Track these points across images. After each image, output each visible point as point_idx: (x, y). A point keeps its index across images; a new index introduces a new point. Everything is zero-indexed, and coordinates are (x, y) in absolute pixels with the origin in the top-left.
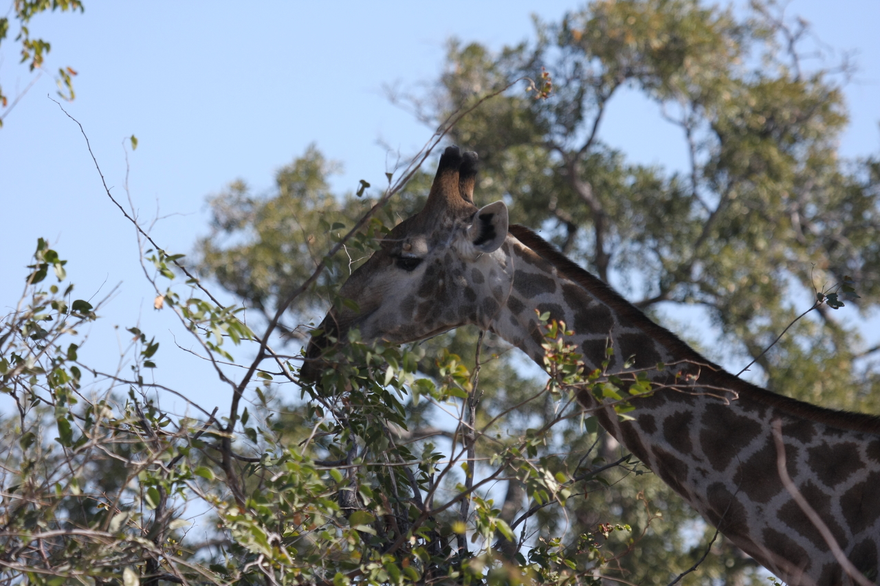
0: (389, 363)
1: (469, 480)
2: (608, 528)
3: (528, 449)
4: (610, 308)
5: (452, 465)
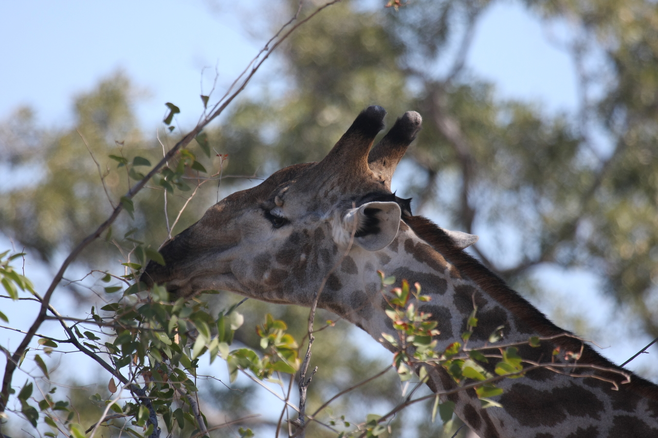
0: (199, 331)
4: (507, 311)
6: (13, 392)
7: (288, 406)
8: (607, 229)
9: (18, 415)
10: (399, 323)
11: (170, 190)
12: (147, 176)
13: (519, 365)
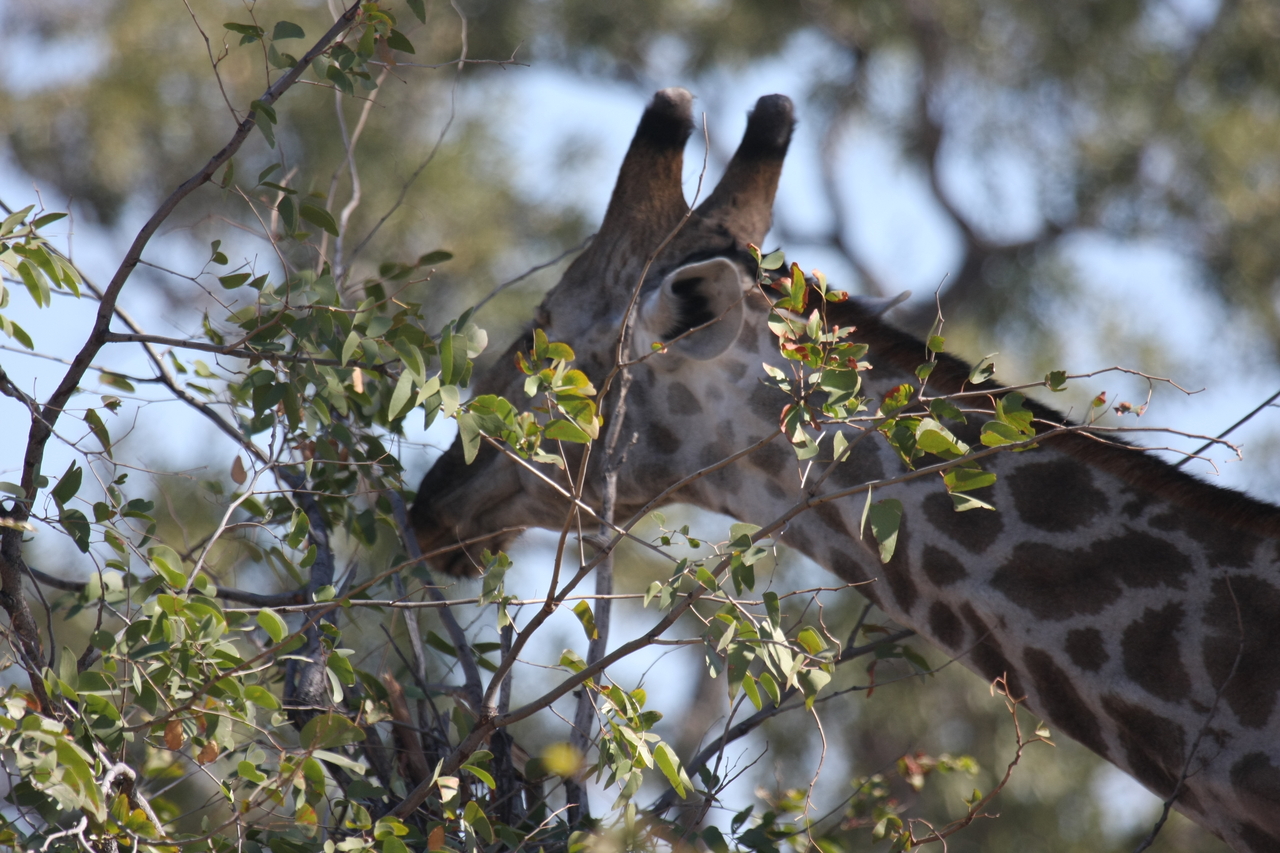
0: (404, 362)
2: (921, 766)
3: (735, 574)
5: (554, 607)
6: (44, 482)
8: (1205, 167)
9: (54, 527)
10: (792, 347)
11: (347, 86)
12: (301, 61)
13: (1029, 426)
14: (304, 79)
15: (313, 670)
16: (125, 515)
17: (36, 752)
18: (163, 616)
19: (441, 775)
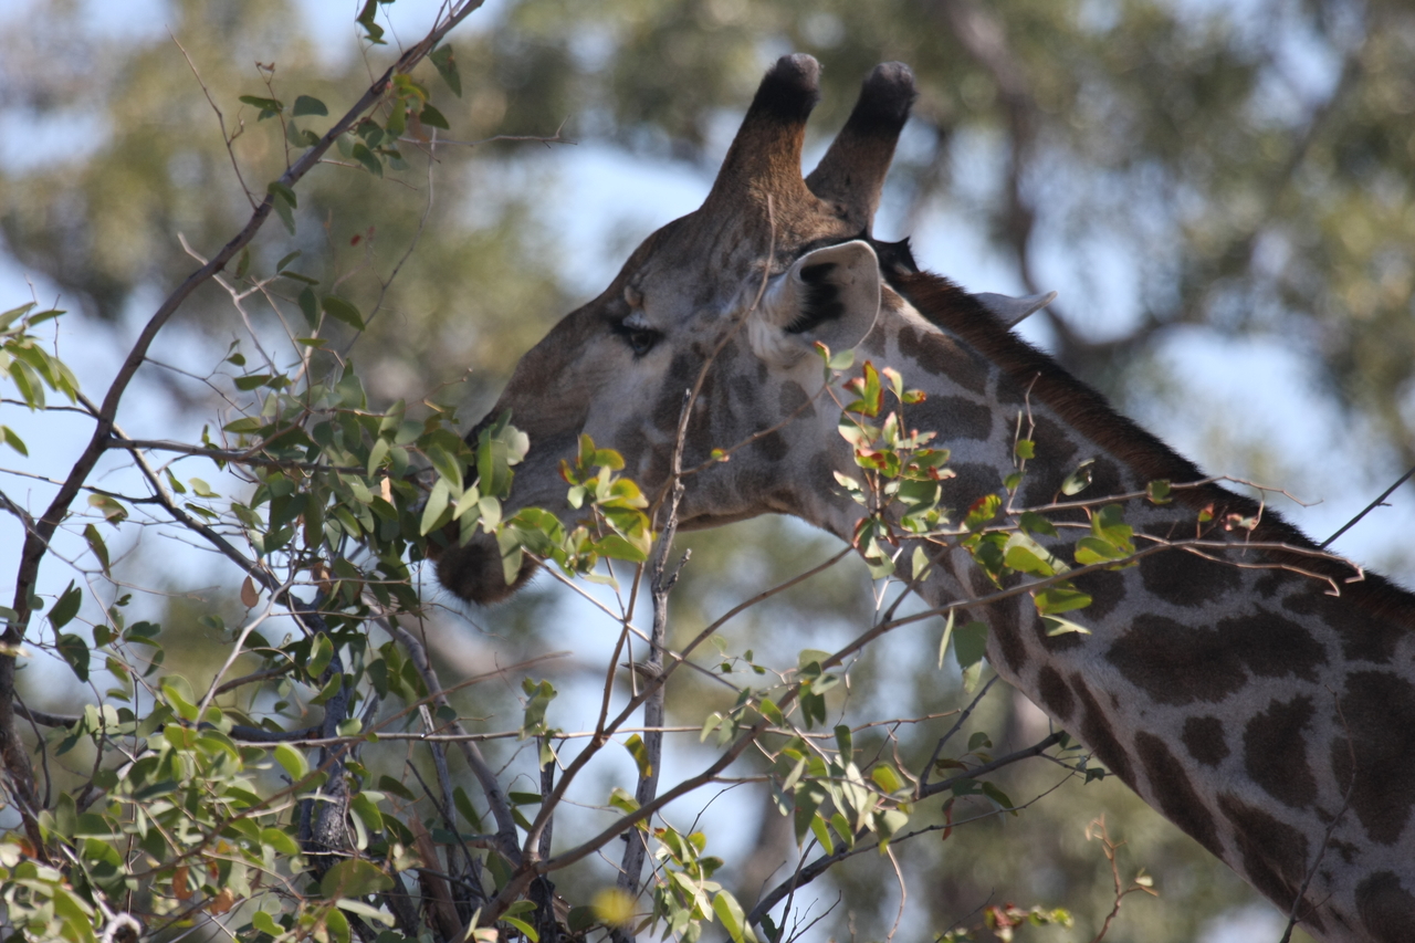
0: (438, 470)
1: (647, 785)
2: (1010, 918)
3: (804, 704)
4: (1118, 463)
5: (602, 741)
6: (39, 604)
7: (630, 632)
8: (1321, 255)
9: (50, 654)
10: (867, 453)
11: (375, 166)
12: (324, 139)
13: (1128, 543)
14: (327, 158)
15: (332, 812)
16: (128, 639)
17: (32, 902)
18: (172, 752)
19: (479, 926)
